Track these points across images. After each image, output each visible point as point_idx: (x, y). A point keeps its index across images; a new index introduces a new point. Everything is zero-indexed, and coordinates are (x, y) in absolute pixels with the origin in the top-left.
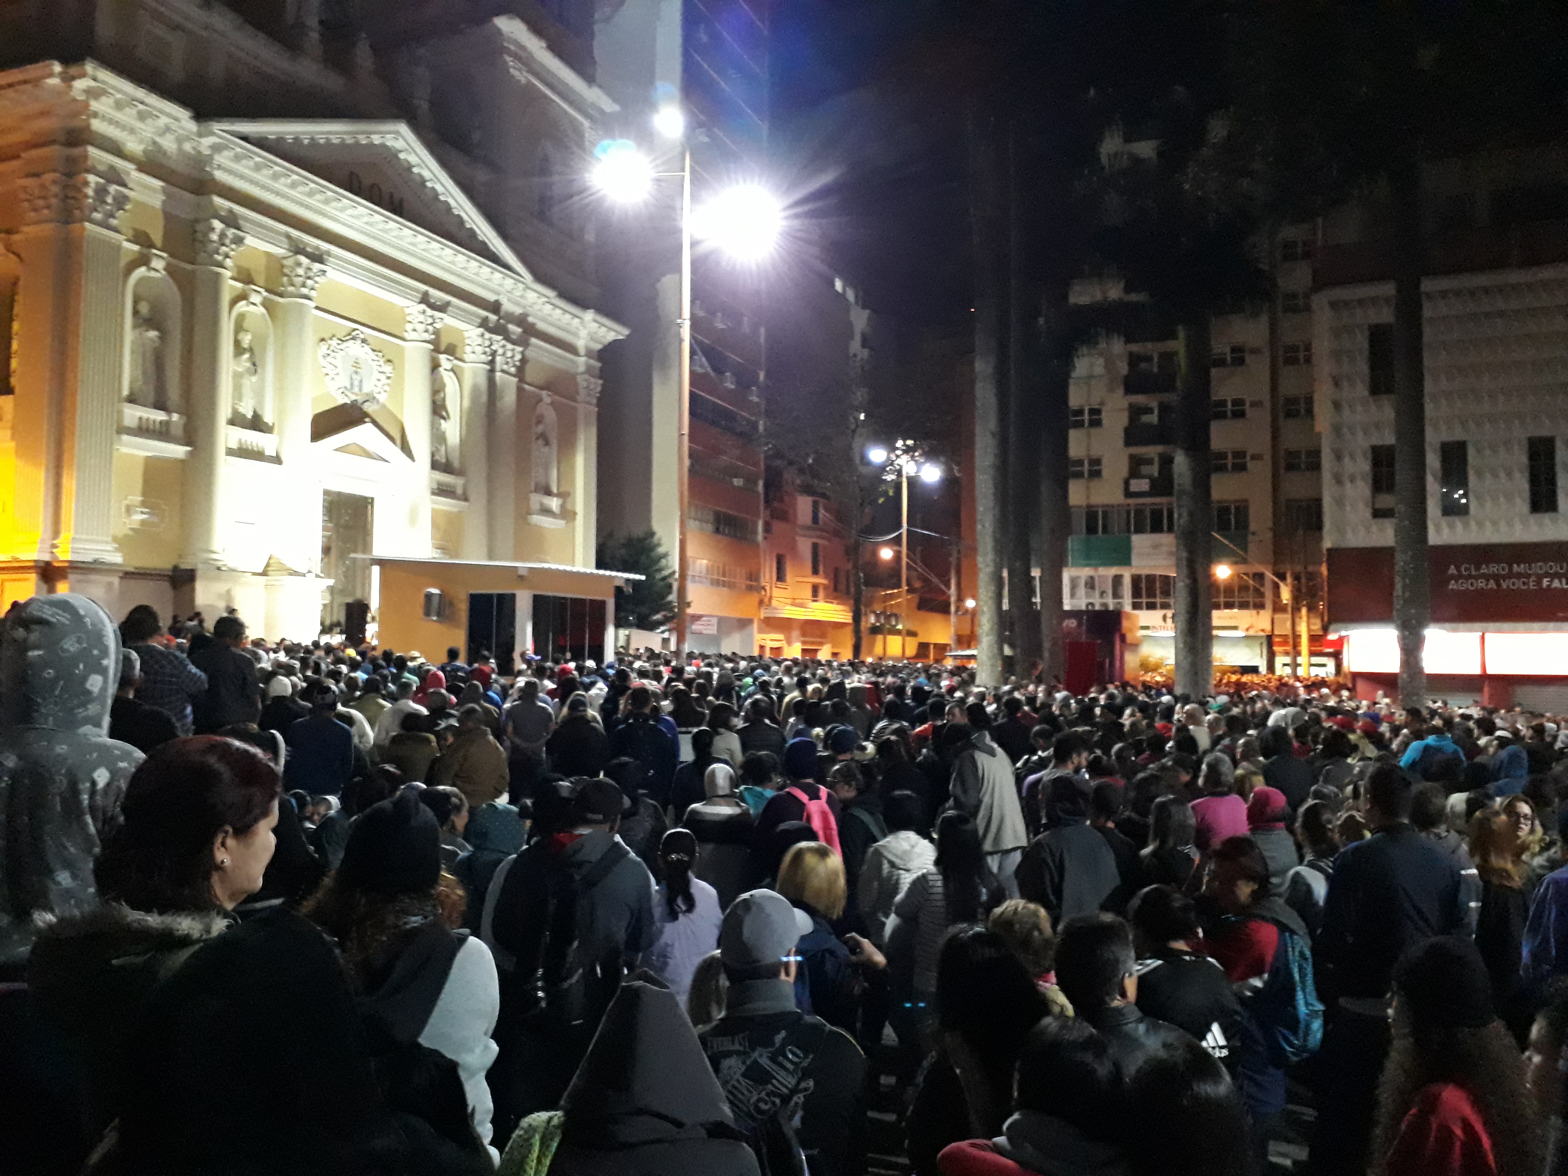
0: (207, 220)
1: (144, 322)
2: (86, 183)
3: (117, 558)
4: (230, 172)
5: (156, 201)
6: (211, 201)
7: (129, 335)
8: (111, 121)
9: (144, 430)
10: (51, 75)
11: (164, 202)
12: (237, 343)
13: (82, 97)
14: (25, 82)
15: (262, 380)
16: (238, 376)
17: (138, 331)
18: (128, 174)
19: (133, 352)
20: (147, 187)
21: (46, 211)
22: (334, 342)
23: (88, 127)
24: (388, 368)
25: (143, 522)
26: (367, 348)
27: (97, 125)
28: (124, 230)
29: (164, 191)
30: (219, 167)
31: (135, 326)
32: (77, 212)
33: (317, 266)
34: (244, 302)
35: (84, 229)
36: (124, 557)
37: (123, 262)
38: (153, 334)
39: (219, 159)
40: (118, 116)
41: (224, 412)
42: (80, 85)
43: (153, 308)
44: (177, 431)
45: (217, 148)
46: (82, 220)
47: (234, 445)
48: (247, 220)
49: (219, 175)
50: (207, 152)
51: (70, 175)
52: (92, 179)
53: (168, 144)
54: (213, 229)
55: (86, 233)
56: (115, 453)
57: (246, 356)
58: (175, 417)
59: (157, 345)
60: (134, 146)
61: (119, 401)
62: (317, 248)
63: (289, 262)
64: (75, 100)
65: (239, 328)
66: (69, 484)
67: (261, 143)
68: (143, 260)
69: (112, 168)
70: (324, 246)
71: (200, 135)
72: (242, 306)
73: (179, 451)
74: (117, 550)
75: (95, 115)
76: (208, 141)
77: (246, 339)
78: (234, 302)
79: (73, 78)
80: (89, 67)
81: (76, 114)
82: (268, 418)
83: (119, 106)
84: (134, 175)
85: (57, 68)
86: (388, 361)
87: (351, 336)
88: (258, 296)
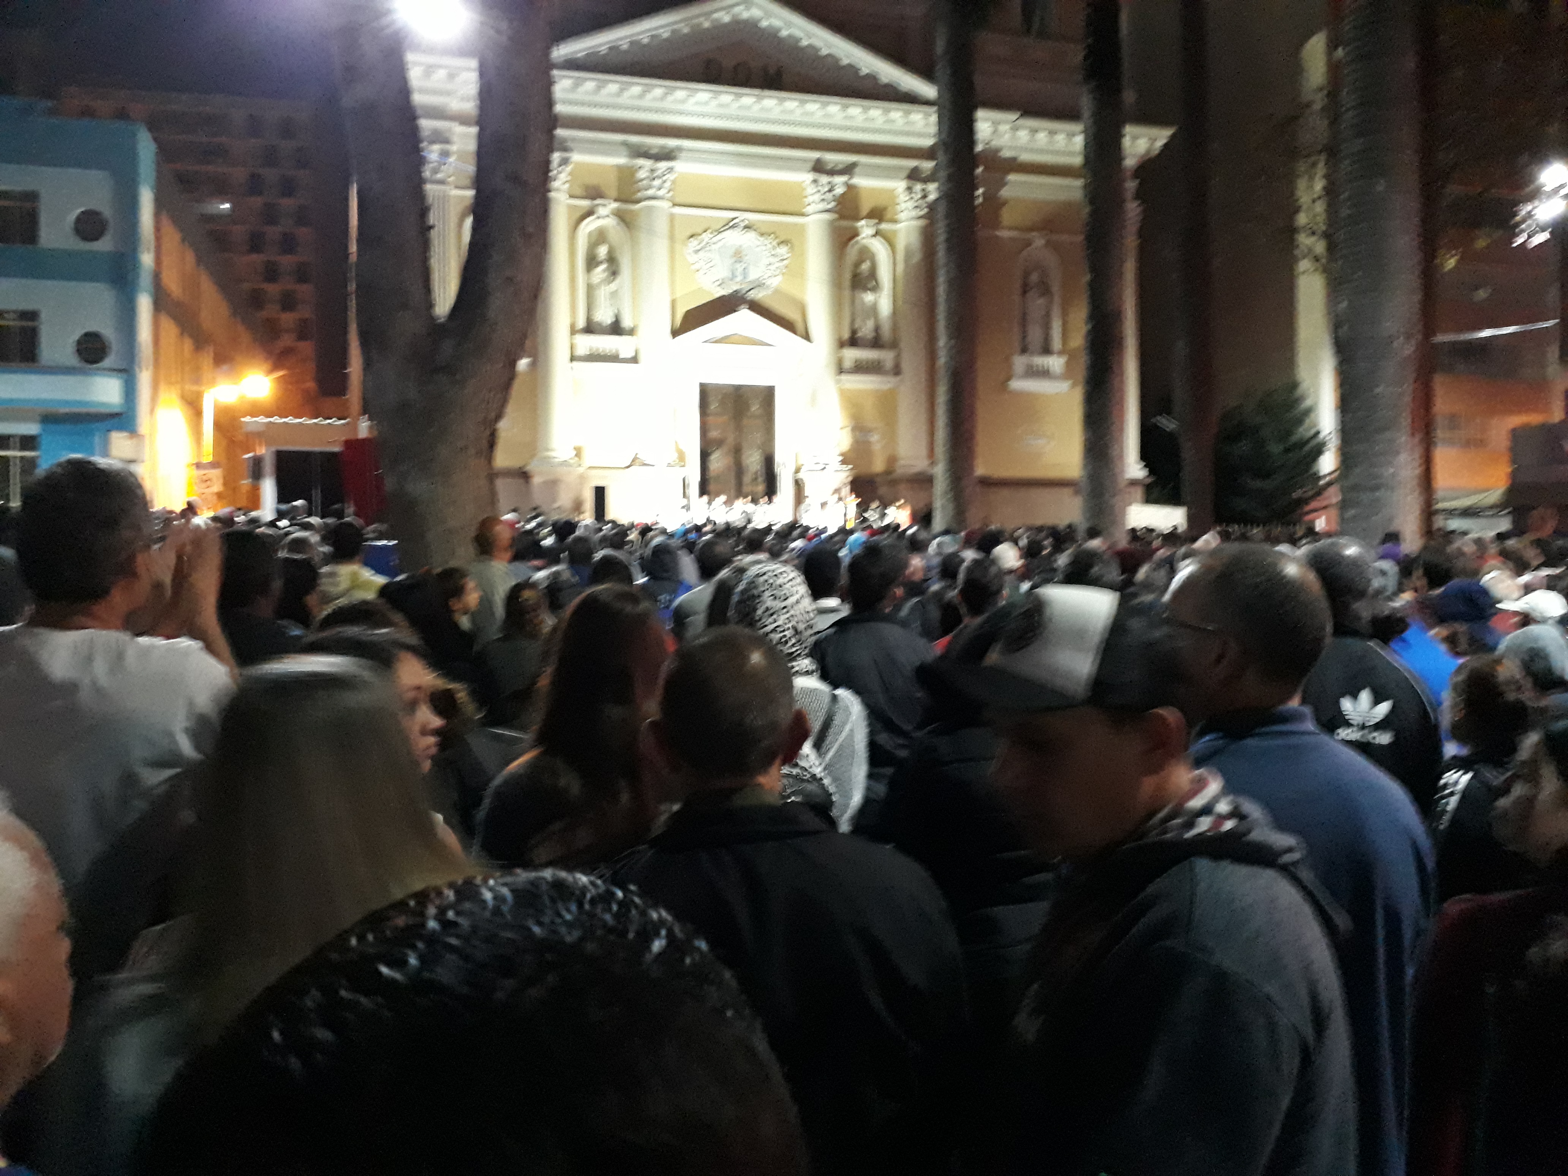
16: (590, 288)
18: (450, 131)
22: (706, 237)
24: (783, 250)
26: (751, 235)
33: (663, 165)
34: (590, 218)
41: (561, 326)
47: (581, 352)
48: (574, 140)
57: (602, 267)
60: (460, 106)
62: (662, 147)
63: (632, 168)
69: (435, 132)
70: (672, 143)
72: (588, 223)
77: (602, 252)
78: (576, 222)
86: (783, 242)
87: (730, 225)
88: (607, 208)
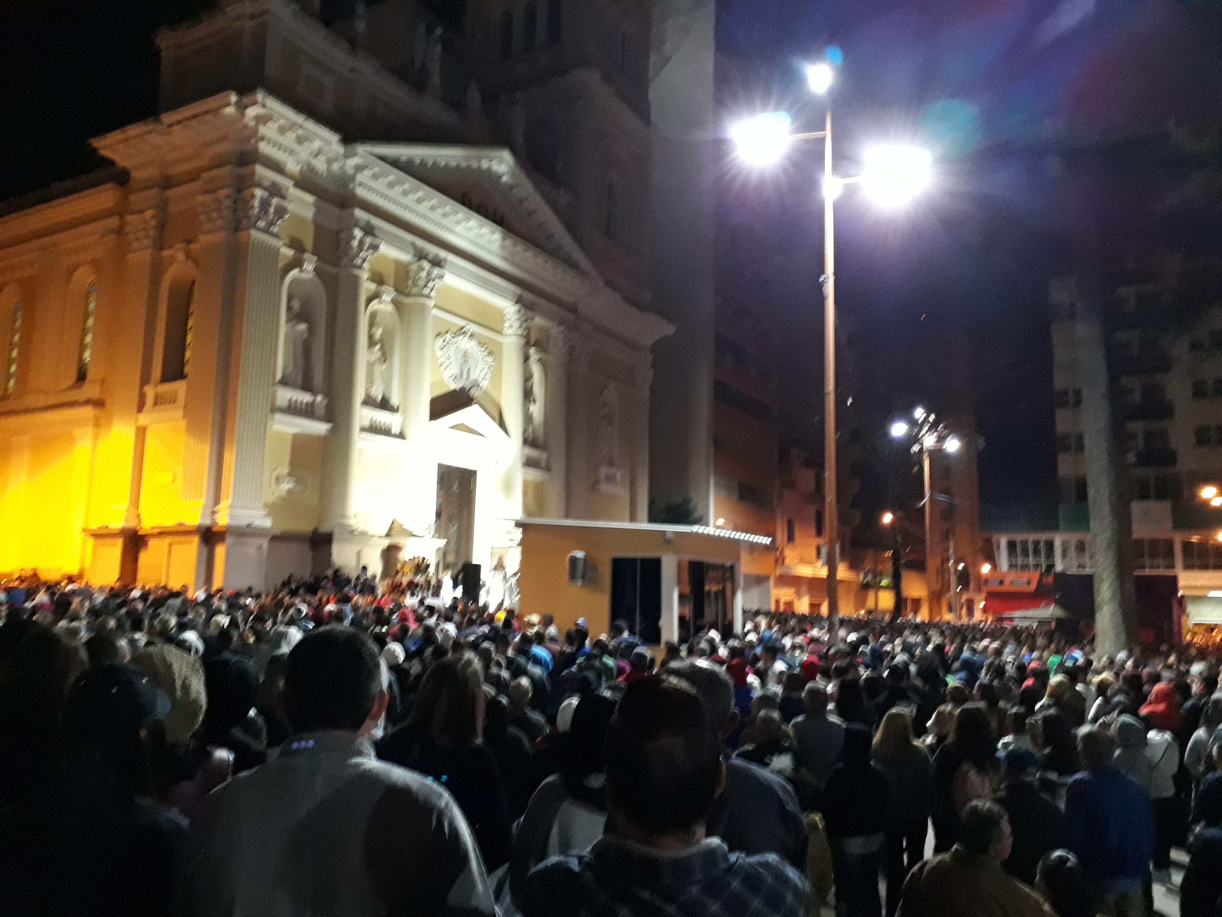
0: (350, 230)
1: (295, 317)
2: (253, 196)
3: (267, 523)
4: (370, 189)
5: (309, 213)
6: (352, 215)
7: (283, 328)
8: (275, 144)
9: (293, 410)
10: (229, 104)
11: (315, 215)
12: (371, 337)
13: (252, 123)
14: (207, 112)
15: (390, 368)
16: (370, 365)
17: (290, 325)
18: (287, 189)
19: (286, 342)
20: (302, 202)
21: (220, 222)
22: (448, 336)
23: (256, 149)
24: (490, 359)
25: (289, 491)
26: (473, 343)
27: (264, 147)
28: (282, 236)
29: (316, 205)
30: (360, 184)
31: (288, 320)
32: (245, 222)
33: (436, 271)
34: (375, 301)
35: (249, 236)
36: (274, 522)
37: (281, 265)
38: (302, 327)
39: (360, 178)
40: (281, 139)
41: (359, 395)
42: (252, 112)
43: (303, 304)
44: (321, 411)
45: (359, 168)
46: (249, 227)
47: (366, 423)
48: (380, 229)
49: (360, 192)
50: (351, 172)
51: (239, 190)
52: (259, 193)
53: (320, 165)
54: (354, 238)
55: (252, 239)
56: (268, 431)
57: (378, 347)
58: (319, 398)
59: (306, 335)
60: (293, 166)
61: (274, 384)
62: (437, 256)
63: (414, 267)
64: (245, 127)
65: (372, 324)
66: (230, 458)
67: (395, 163)
68: (297, 263)
69: (274, 185)
70: (443, 254)
71: (347, 156)
72: (375, 305)
73: (321, 428)
74: (268, 515)
75: (263, 138)
76: (352, 162)
77: (378, 333)
78: (369, 300)
79: (246, 107)
80: (260, 96)
81: (248, 139)
82: (395, 401)
83: (282, 130)
84: (293, 192)
85: (233, 98)
86: (490, 353)
87: (461, 331)
88: (388, 295)
